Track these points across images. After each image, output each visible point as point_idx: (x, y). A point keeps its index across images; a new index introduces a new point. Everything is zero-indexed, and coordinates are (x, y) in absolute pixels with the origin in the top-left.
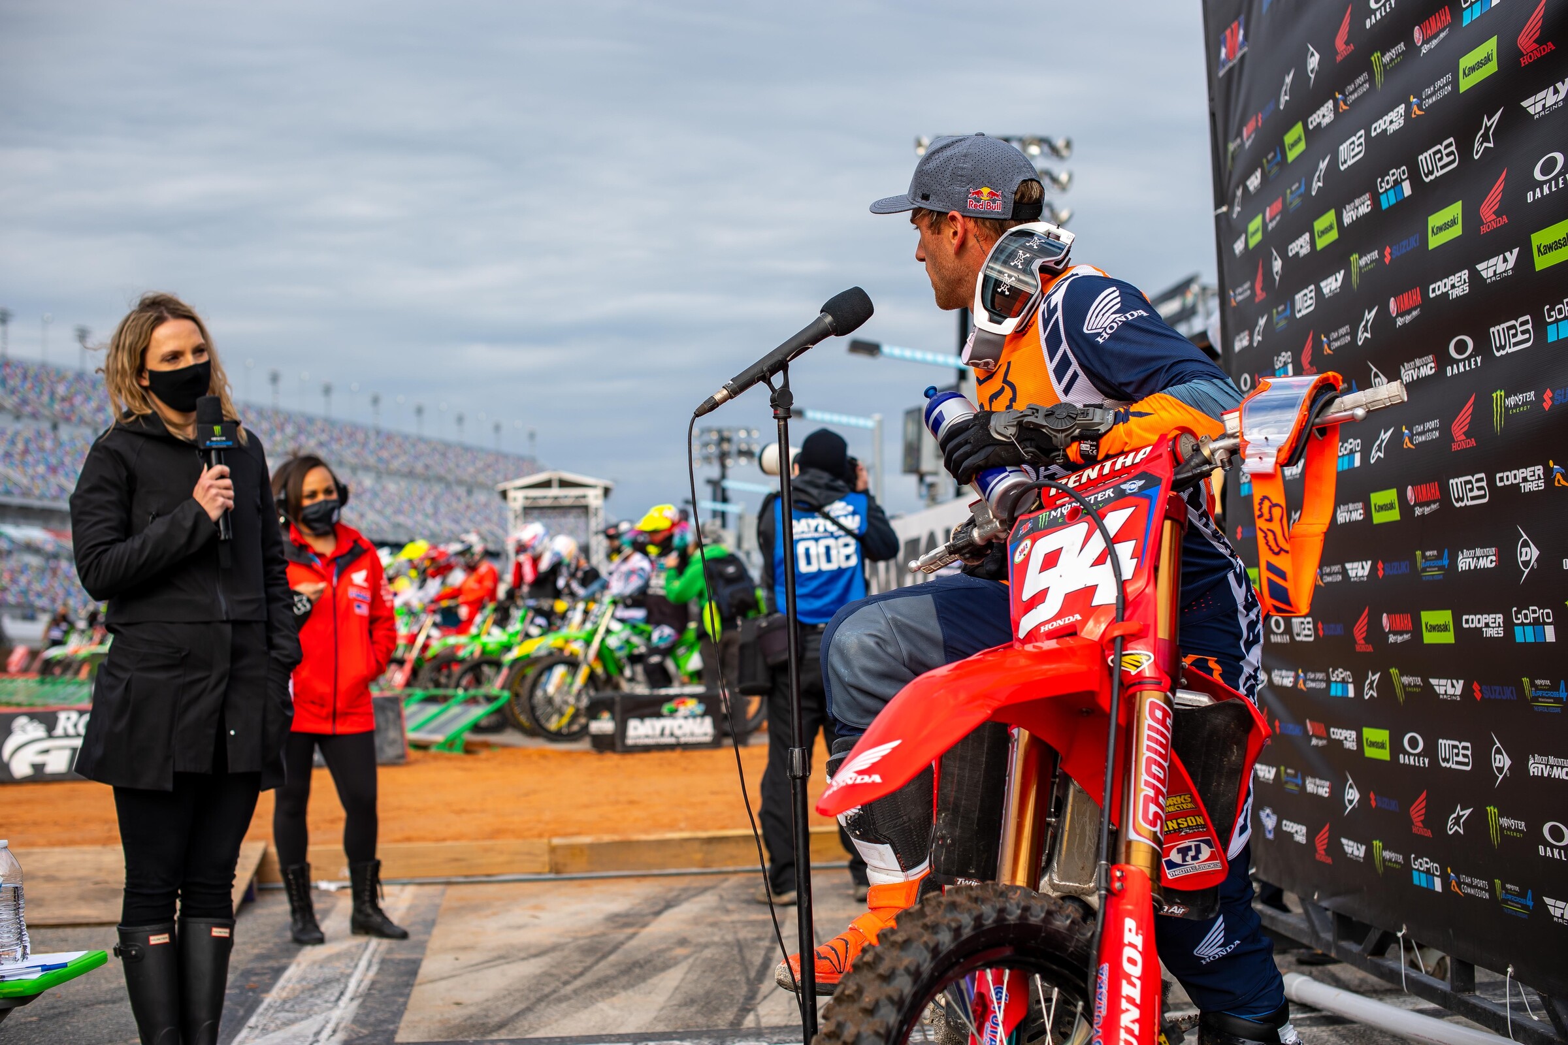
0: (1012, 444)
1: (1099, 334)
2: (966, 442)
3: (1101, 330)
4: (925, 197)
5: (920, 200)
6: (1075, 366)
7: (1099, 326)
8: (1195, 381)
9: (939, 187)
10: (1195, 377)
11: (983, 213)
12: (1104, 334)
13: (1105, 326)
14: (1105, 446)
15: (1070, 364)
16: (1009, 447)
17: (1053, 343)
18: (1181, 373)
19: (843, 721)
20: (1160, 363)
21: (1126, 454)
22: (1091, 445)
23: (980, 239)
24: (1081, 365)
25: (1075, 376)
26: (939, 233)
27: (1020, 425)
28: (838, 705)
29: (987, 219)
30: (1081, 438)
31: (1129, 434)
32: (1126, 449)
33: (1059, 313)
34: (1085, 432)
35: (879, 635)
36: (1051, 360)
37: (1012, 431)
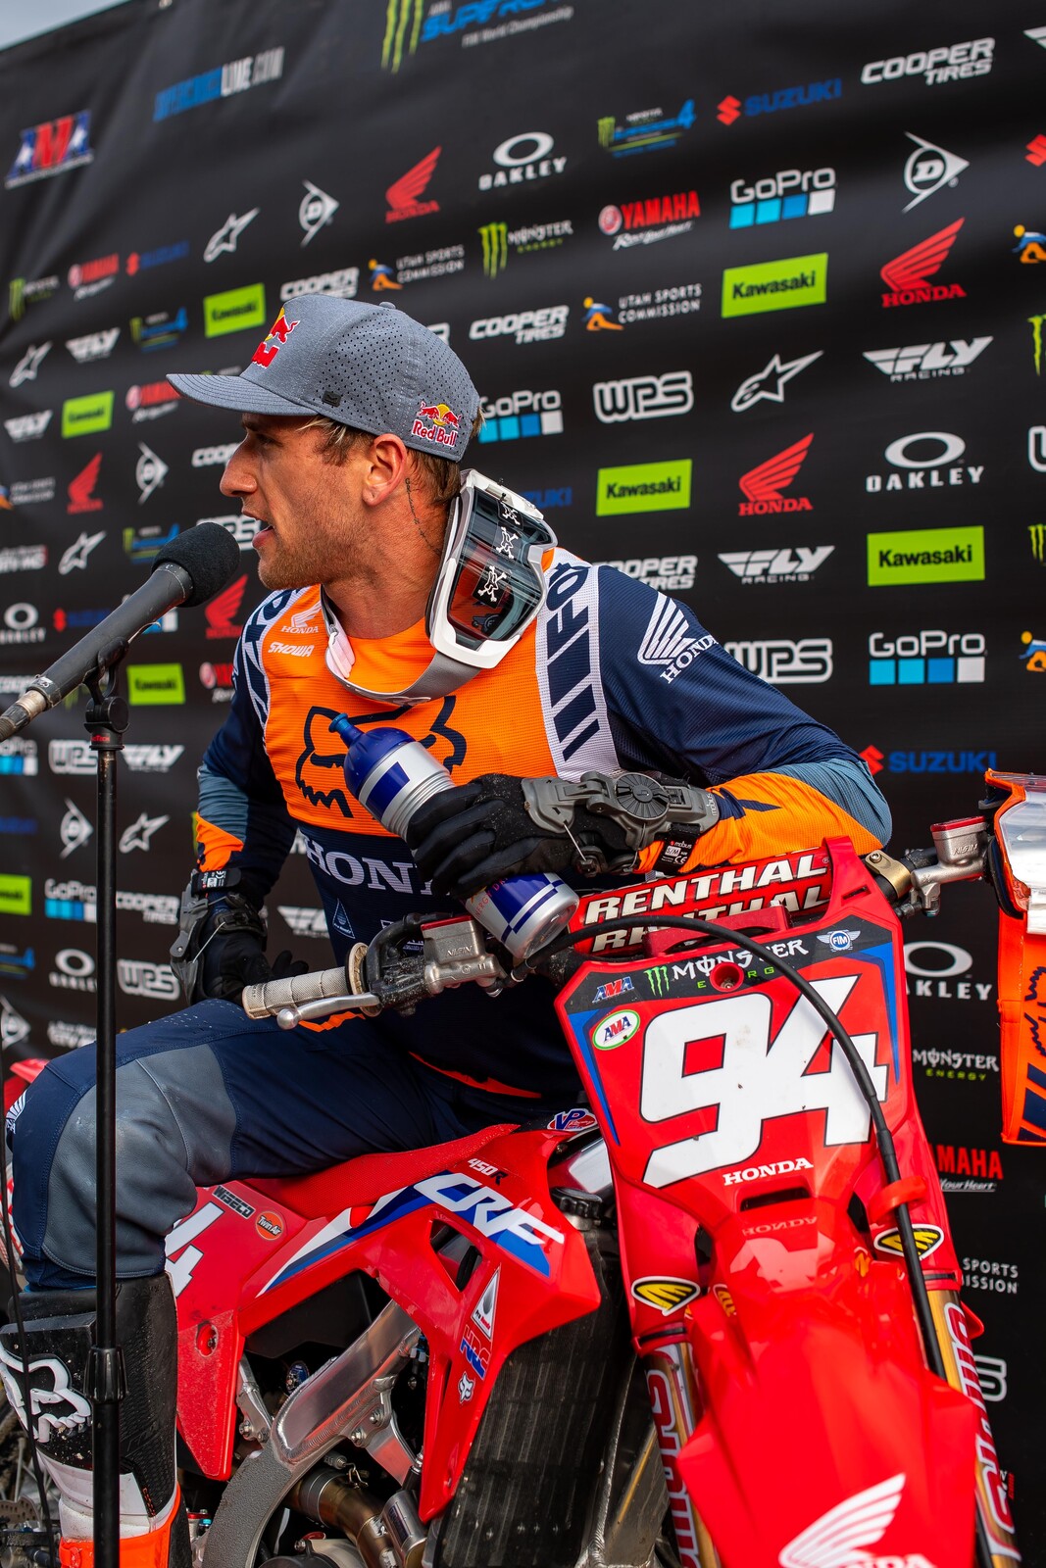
0: (565, 837)
1: (664, 668)
2: (478, 828)
3: (667, 662)
4: (331, 399)
5: (319, 401)
6: (600, 713)
7: (665, 655)
8: (835, 760)
9: (366, 388)
10: (833, 755)
11: (431, 446)
12: (672, 667)
13: (674, 655)
14: (702, 854)
15: (592, 708)
16: (558, 843)
17: (566, 673)
18: (809, 744)
19: (63, 1265)
20: (767, 726)
21: (739, 869)
22: (683, 850)
23: (413, 487)
24: (611, 713)
25: (594, 728)
26: (340, 464)
27: (580, 807)
28: (57, 1237)
29: (429, 454)
30: (666, 838)
31: (747, 838)
32: (736, 860)
33: (593, 626)
34: (681, 828)
35: (157, 1121)
36: (554, 703)
37: (566, 816)
